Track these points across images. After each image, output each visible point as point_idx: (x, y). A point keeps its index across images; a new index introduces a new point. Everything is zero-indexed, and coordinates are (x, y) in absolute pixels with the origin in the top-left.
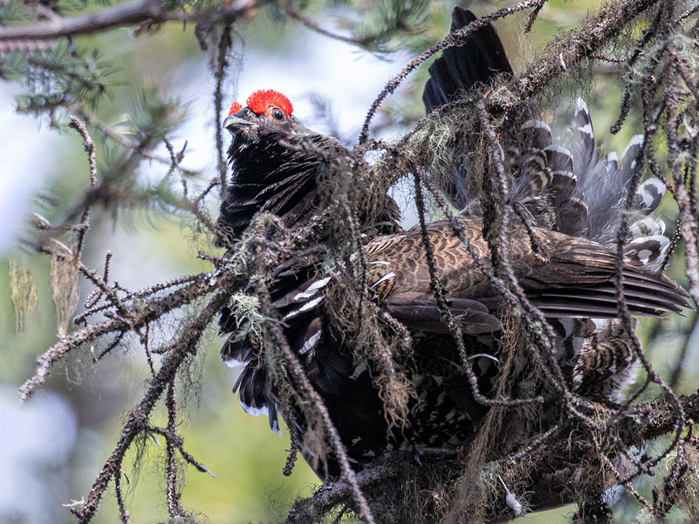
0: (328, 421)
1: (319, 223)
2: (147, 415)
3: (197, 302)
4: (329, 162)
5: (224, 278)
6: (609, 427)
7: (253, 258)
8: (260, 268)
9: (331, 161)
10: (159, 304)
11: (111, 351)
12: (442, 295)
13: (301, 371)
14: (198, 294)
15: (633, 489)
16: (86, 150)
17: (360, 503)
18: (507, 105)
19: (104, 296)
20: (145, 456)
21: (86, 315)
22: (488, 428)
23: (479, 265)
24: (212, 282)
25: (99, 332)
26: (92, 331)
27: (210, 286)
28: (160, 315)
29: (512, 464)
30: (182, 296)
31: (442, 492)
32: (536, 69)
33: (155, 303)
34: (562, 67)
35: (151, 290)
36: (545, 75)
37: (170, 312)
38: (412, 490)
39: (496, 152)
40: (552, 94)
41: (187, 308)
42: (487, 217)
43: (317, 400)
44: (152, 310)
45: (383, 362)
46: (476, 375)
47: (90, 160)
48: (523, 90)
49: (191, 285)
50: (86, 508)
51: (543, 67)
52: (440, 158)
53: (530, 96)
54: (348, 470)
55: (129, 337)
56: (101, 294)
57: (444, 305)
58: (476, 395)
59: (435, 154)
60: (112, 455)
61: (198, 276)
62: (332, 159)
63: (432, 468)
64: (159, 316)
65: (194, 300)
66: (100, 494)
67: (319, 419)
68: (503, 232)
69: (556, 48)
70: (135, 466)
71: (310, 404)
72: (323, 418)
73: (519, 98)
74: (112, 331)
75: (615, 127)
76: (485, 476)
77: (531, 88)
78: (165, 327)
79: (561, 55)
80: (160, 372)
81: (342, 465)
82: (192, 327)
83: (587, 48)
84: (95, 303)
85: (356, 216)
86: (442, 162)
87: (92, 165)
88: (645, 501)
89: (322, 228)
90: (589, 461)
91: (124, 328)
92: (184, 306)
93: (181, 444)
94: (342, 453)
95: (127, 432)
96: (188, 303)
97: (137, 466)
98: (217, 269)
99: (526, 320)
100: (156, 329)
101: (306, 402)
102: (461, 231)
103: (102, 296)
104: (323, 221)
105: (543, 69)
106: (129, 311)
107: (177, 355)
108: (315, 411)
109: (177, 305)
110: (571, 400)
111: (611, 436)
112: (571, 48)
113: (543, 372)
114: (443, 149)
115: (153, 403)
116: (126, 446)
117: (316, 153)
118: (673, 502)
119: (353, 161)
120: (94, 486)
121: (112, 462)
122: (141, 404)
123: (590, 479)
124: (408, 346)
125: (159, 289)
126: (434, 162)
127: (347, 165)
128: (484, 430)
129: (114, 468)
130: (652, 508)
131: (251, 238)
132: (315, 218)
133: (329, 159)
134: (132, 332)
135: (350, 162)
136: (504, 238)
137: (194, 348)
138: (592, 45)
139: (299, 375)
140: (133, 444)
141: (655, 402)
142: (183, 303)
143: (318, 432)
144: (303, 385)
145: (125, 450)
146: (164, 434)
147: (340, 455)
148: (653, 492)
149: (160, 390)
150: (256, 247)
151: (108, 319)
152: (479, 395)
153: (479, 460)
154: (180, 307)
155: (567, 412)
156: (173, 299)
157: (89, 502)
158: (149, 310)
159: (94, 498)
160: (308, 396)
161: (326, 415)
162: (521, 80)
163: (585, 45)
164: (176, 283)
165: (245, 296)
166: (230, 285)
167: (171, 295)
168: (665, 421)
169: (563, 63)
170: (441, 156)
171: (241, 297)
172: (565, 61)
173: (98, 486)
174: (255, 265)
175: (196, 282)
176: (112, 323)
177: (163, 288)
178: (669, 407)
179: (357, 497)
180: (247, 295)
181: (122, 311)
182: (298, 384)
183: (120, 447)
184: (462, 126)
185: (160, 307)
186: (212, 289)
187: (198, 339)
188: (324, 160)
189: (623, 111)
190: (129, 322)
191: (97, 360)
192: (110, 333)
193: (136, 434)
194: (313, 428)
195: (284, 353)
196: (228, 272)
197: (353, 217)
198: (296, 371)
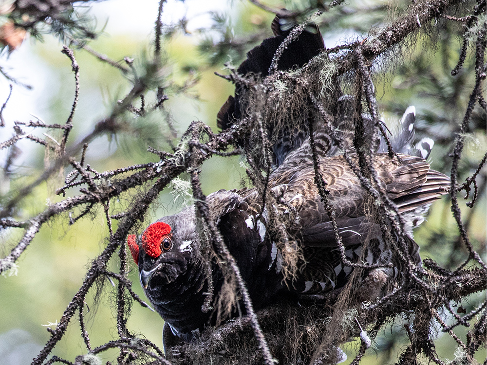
0: (239, 277)
1: (237, 131)
2: (105, 263)
3: (147, 184)
4: (249, 89)
5: (167, 167)
6: (438, 290)
7: (189, 155)
8: (194, 162)
9: (250, 87)
10: (120, 184)
11: (84, 216)
12: (322, 186)
13: (221, 239)
14: (148, 178)
15: (452, 333)
16: (73, 70)
17: (260, 338)
18: (377, 50)
19: (80, 176)
20: (103, 293)
21: (65, 188)
22: (350, 284)
23: (352, 167)
24: (159, 170)
25: (75, 202)
26: (71, 202)
27: (157, 173)
28: (119, 192)
29: (365, 309)
30: (137, 179)
31: (314, 326)
32: (399, 25)
33: (117, 183)
34: (417, 24)
35: (113, 173)
36: (406, 29)
37: (127, 190)
38: (292, 325)
39: (369, 86)
40: (410, 43)
41: (140, 188)
42: (358, 131)
43: (232, 261)
44: (115, 188)
45: (280, 233)
46: (344, 246)
47: (76, 78)
48: (389, 40)
49: (143, 171)
50: (58, 328)
51: (404, 24)
52: (327, 87)
53: (394, 44)
54: (252, 314)
55: (96, 208)
56: (78, 174)
57: (324, 194)
58: (344, 259)
59: (324, 84)
60: (79, 290)
61: (148, 165)
62: (251, 86)
63: (307, 310)
64: (119, 194)
65: (145, 183)
66: (69, 319)
67: (233, 275)
68: (372, 146)
69: (414, 10)
70: (95, 300)
71: (226, 264)
72: (236, 274)
73: (386, 46)
74: (85, 203)
75: (455, 71)
76: (346, 318)
77: (395, 39)
78: (123, 201)
79: (417, 16)
80: (117, 233)
81: (248, 309)
82: (142, 201)
83: (436, 11)
84: (73, 181)
85: (265, 127)
86: (328, 90)
87: (77, 82)
88: (461, 342)
89: (239, 134)
90: (421, 310)
91: (94, 201)
92: (137, 187)
93: (130, 286)
94: (248, 301)
95: (91, 275)
96: (141, 184)
97: (96, 300)
98: (162, 161)
99: (384, 209)
100: (117, 202)
101: (223, 262)
102: (340, 142)
103: (78, 176)
104: (240, 129)
105: (404, 25)
106: (98, 188)
107: (129, 221)
108: (230, 269)
109: (133, 186)
110: (412, 266)
111: (440, 296)
112: (425, 11)
113: (392, 245)
114: (329, 81)
115: (110, 255)
116: (90, 285)
117: (240, 81)
118: (480, 343)
119: (266, 88)
120: (65, 313)
121: (79, 296)
122: (102, 255)
123: (421, 323)
124: (298, 223)
125: (119, 173)
126: (322, 90)
127: (261, 91)
128: (348, 285)
129: (80, 300)
130: (465, 347)
131: (189, 140)
132: (234, 126)
133: (249, 86)
134: (99, 204)
135: (264, 88)
136: (373, 151)
137: (142, 216)
138: (440, 9)
139: (220, 242)
140: (94, 284)
141: (470, 269)
142: (137, 184)
143: (232, 285)
144: (222, 250)
145: (89, 288)
146: (118, 278)
147: (247, 302)
148: (467, 336)
149: (116, 246)
150: (193, 147)
151: (83, 194)
152: (346, 260)
153: (343, 308)
154: (134, 187)
155: (409, 277)
156: (130, 181)
157: (61, 324)
158: (113, 188)
159: (65, 321)
160: (226, 258)
161: (238, 273)
162: (387, 33)
163: (435, 9)
164: (132, 169)
165: (181, 181)
166: (171, 172)
167: (128, 178)
168: (477, 283)
169: (419, 22)
170: (328, 86)
171: (178, 181)
172: (420, 20)
173: (68, 313)
174: (190, 160)
175: (147, 169)
176: (86, 197)
177: (122, 172)
178: (480, 273)
179: (258, 334)
180: (182, 180)
181: (92, 188)
182: (218, 249)
183: (85, 285)
184: (344, 64)
185: (120, 187)
186: (157, 174)
187: (145, 210)
188: (245, 87)
189: (460, 59)
190: (97, 196)
191: (73, 222)
192: (83, 204)
193: (97, 276)
194: (228, 281)
195: (210, 226)
196: (170, 163)
197: (263, 128)
198: (218, 239)
